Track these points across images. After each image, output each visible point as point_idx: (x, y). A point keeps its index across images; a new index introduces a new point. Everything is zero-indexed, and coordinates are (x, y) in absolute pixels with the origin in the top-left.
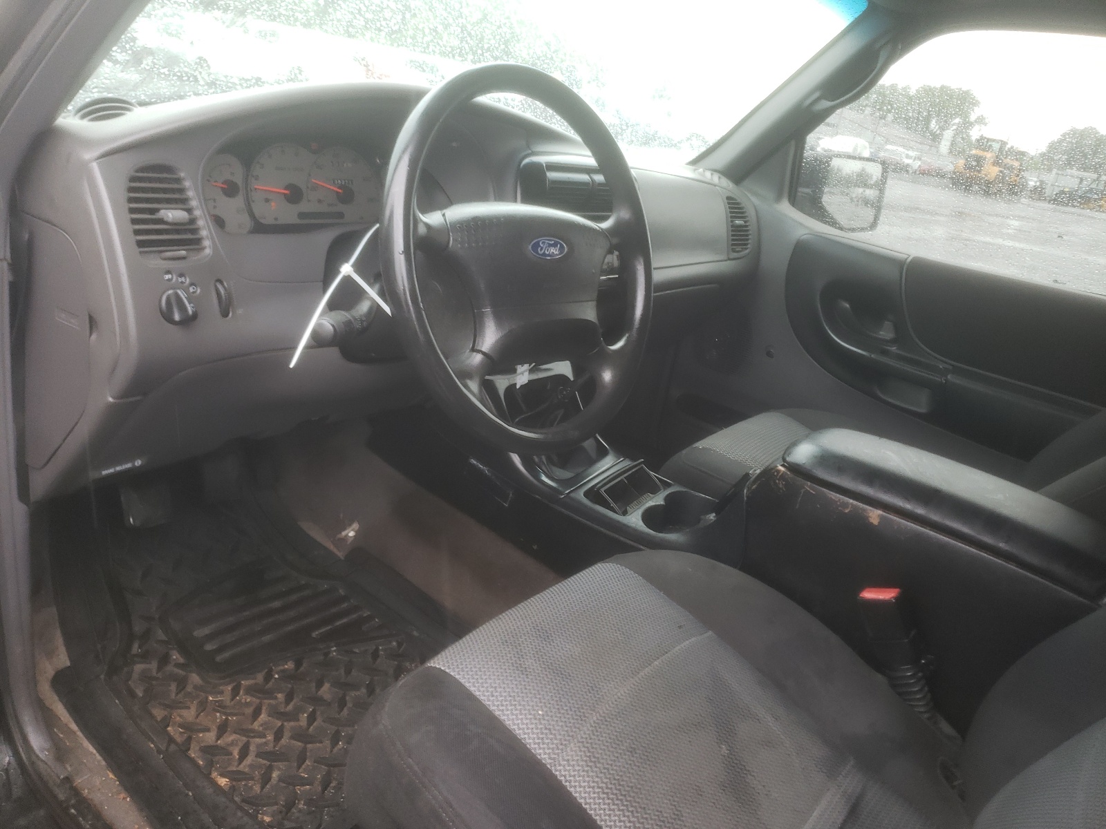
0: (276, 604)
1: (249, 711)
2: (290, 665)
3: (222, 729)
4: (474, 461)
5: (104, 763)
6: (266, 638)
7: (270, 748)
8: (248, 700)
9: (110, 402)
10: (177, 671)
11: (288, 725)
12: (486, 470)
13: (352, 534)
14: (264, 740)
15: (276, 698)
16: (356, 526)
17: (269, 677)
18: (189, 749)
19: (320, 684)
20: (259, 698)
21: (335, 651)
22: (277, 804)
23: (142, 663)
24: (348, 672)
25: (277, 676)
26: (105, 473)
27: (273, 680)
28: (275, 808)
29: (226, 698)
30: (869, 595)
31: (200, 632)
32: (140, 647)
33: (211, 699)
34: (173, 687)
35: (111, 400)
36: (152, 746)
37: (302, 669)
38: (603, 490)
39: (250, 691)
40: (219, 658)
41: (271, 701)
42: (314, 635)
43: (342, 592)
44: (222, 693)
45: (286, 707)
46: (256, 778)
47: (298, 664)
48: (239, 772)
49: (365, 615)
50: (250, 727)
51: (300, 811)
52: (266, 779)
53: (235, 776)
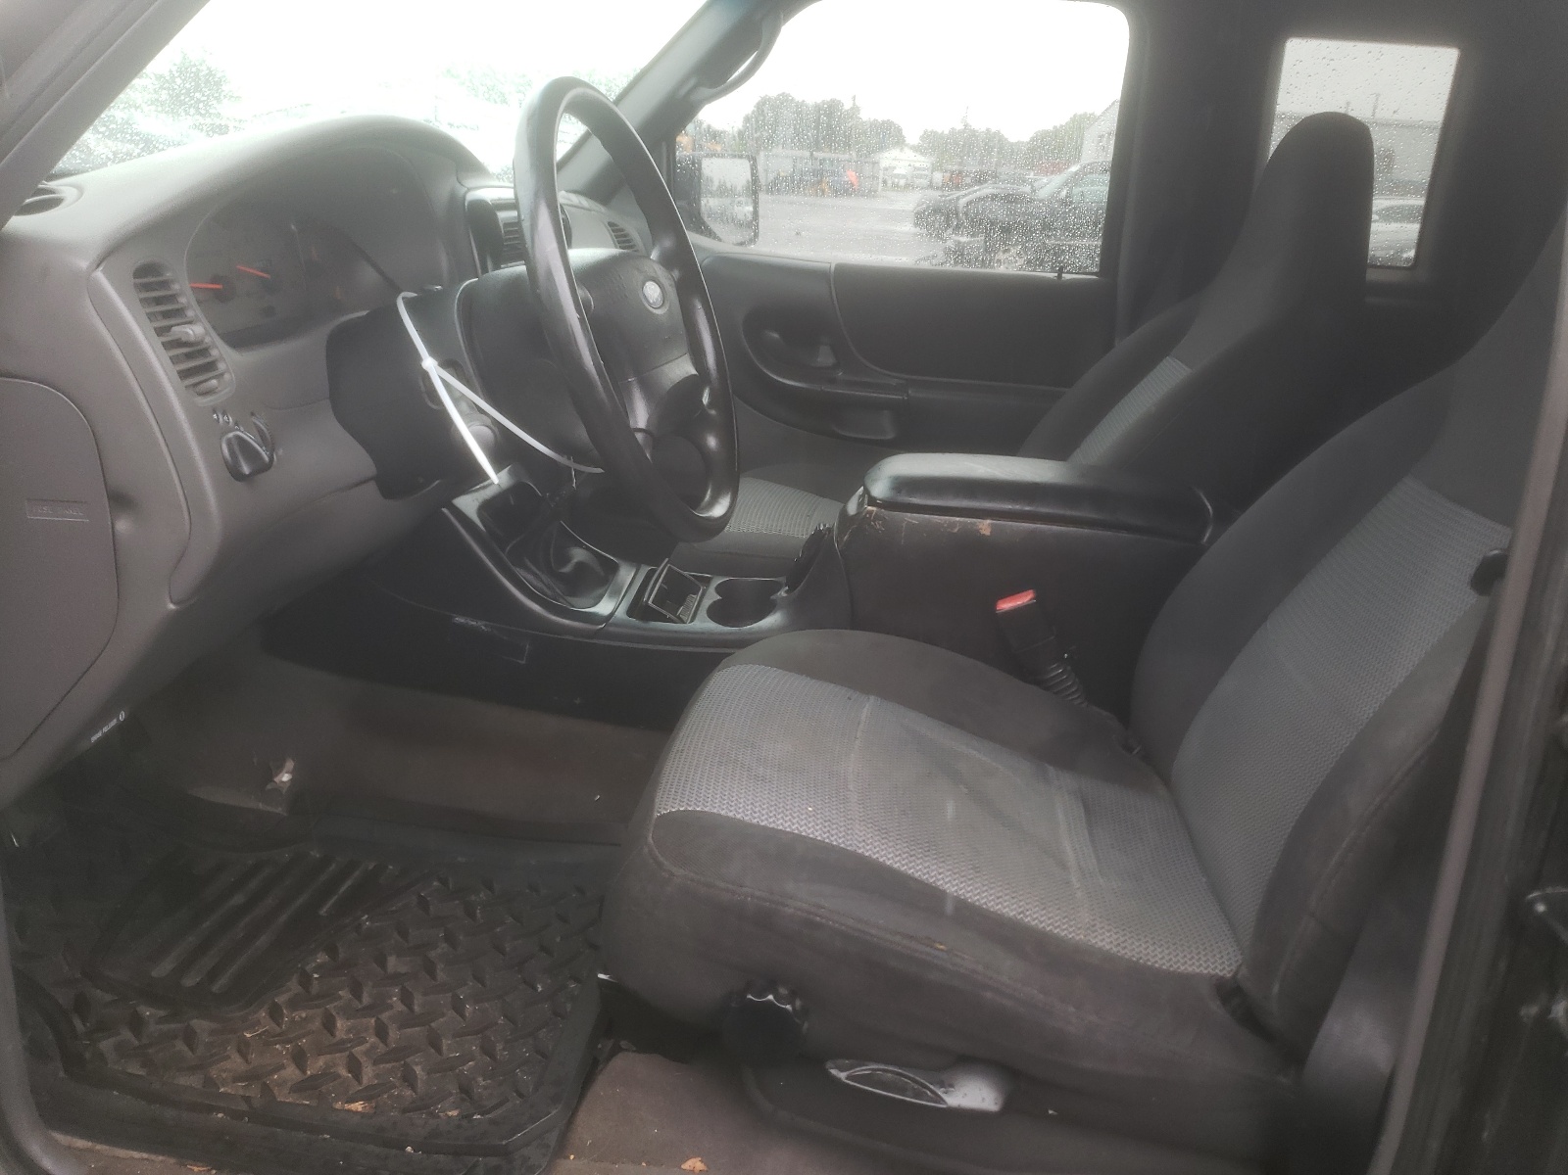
0: (238, 899)
1: (317, 1024)
2: (322, 958)
3: (299, 1058)
4: (460, 620)
5: (172, 1161)
6: (263, 941)
7: (382, 1048)
8: (304, 1015)
9: (172, 610)
10: (165, 1027)
11: (385, 1016)
12: (481, 625)
13: (286, 777)
14: (368, 1045)
15: (340, 998)
16: (290, 765)
17: (305, 981)
18: (275, 1098)
19: (382, 963)
20: (317, 1007)
21: (367, 920)
22: (451, 1094)
23: (109, 1037)
24: (404, 934)
25: (316, 976)
26: (94, 739)
27: (316, 982)
28: (452, 1099)
29: (268, 1025)
30: (1006, 605)
31: (163, 969)
32: (84, 1021)
33: (248, 1035)
34: (180, 1046)
35: (172, 607)
36: (220, 1115)
37: (341, 956)
38: (650, 602)
39: (294, 1004)
40: (215, 988)
41: (336, 1004)
42: (323, 912)
43: (316, 854)
44: (258, 1023)
45: (360, 1001)
46: (397, 1084)
47: (332, 951)
48: (369, 1088)
49: (371, 868)
50: (335, 1041)
51: (485, 1088)
52: (409, 1079)
53: (367, 1095)
